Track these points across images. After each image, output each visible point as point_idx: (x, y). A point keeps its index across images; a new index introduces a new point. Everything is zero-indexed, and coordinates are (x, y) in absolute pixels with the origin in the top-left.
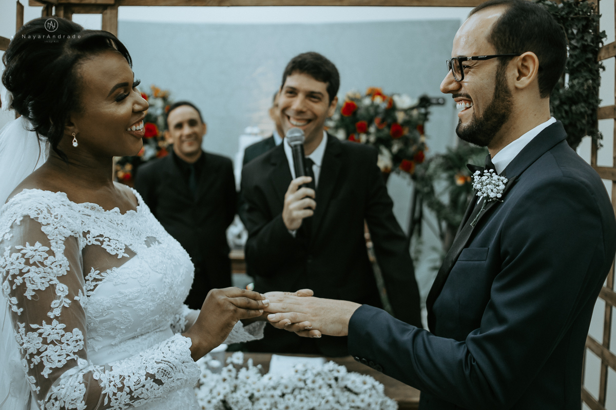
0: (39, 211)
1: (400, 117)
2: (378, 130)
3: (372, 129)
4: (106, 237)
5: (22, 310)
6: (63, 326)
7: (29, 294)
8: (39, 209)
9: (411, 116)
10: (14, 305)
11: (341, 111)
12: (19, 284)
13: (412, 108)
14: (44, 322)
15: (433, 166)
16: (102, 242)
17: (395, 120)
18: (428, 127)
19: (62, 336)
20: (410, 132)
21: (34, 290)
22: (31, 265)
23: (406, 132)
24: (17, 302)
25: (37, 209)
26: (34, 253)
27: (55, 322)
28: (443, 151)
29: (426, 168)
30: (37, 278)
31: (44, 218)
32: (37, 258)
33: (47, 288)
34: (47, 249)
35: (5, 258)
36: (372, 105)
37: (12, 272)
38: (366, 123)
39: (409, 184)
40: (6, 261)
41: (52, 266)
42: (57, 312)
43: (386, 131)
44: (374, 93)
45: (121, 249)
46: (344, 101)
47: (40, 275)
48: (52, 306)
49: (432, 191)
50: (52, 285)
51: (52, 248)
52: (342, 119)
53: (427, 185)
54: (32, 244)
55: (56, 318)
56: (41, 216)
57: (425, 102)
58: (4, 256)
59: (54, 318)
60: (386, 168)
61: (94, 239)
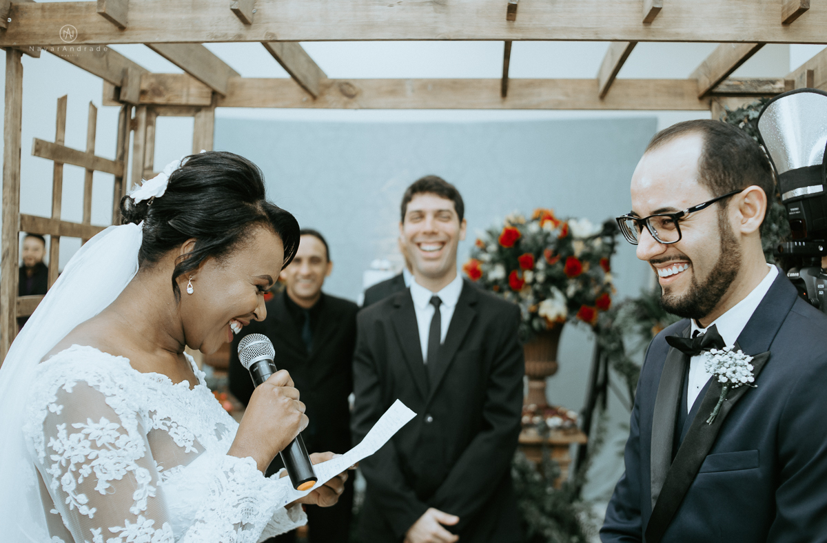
0: (100, 378)
1: (578, 248)
2: (549, 266)
3: (540, 265)
4: (173, 422)
5: (94, 510)
6: (151, 522)
7: (101, 488)
8: (100, 375)
9: (592, 248)
10: (82, 505)
11: (499, 240)
12: (86, 476)
13: (594, 237)
14: (127, 522)
15: (622, 314)
16: (170, 427)
17: (571, 253)
18: (615, 261)
19: (152, 535)
20: (591, 268)
21: (108, 481)
22: (99, 449)
23: (586, 269)
24: (86, 501)
25: (96, 375)
26: (100, 433)
27: (141, 519)
28: (636, 294)
29: (613, 318)
30: (109, 464)
31: (107, 387)
32: (105, 440)
33: (124, 476)
34: (117, 426)
35: (61, 441)
36: (541, 232)
37: (74, 461)
38: (532, 255)
39: (590, 338)
40: (63, 445)
41: (127, 447)
42: (142, 505)
43: (559, 267)
44: (542, 217)
45: (189, 441)
46: (504, 227)
47: (114, 461)
48: (135, 498)
49: (621, 349)
50: (131, 472)
51: (123, 425)
52: (500, 250)
53: (614, 341)
54: (96, 421)
55: (142, 512)
56: (102, 385)
57: (610, 228)
58: (58, 438)
59: (139, 514)
60: (559, 317)
61: (162, 422)
